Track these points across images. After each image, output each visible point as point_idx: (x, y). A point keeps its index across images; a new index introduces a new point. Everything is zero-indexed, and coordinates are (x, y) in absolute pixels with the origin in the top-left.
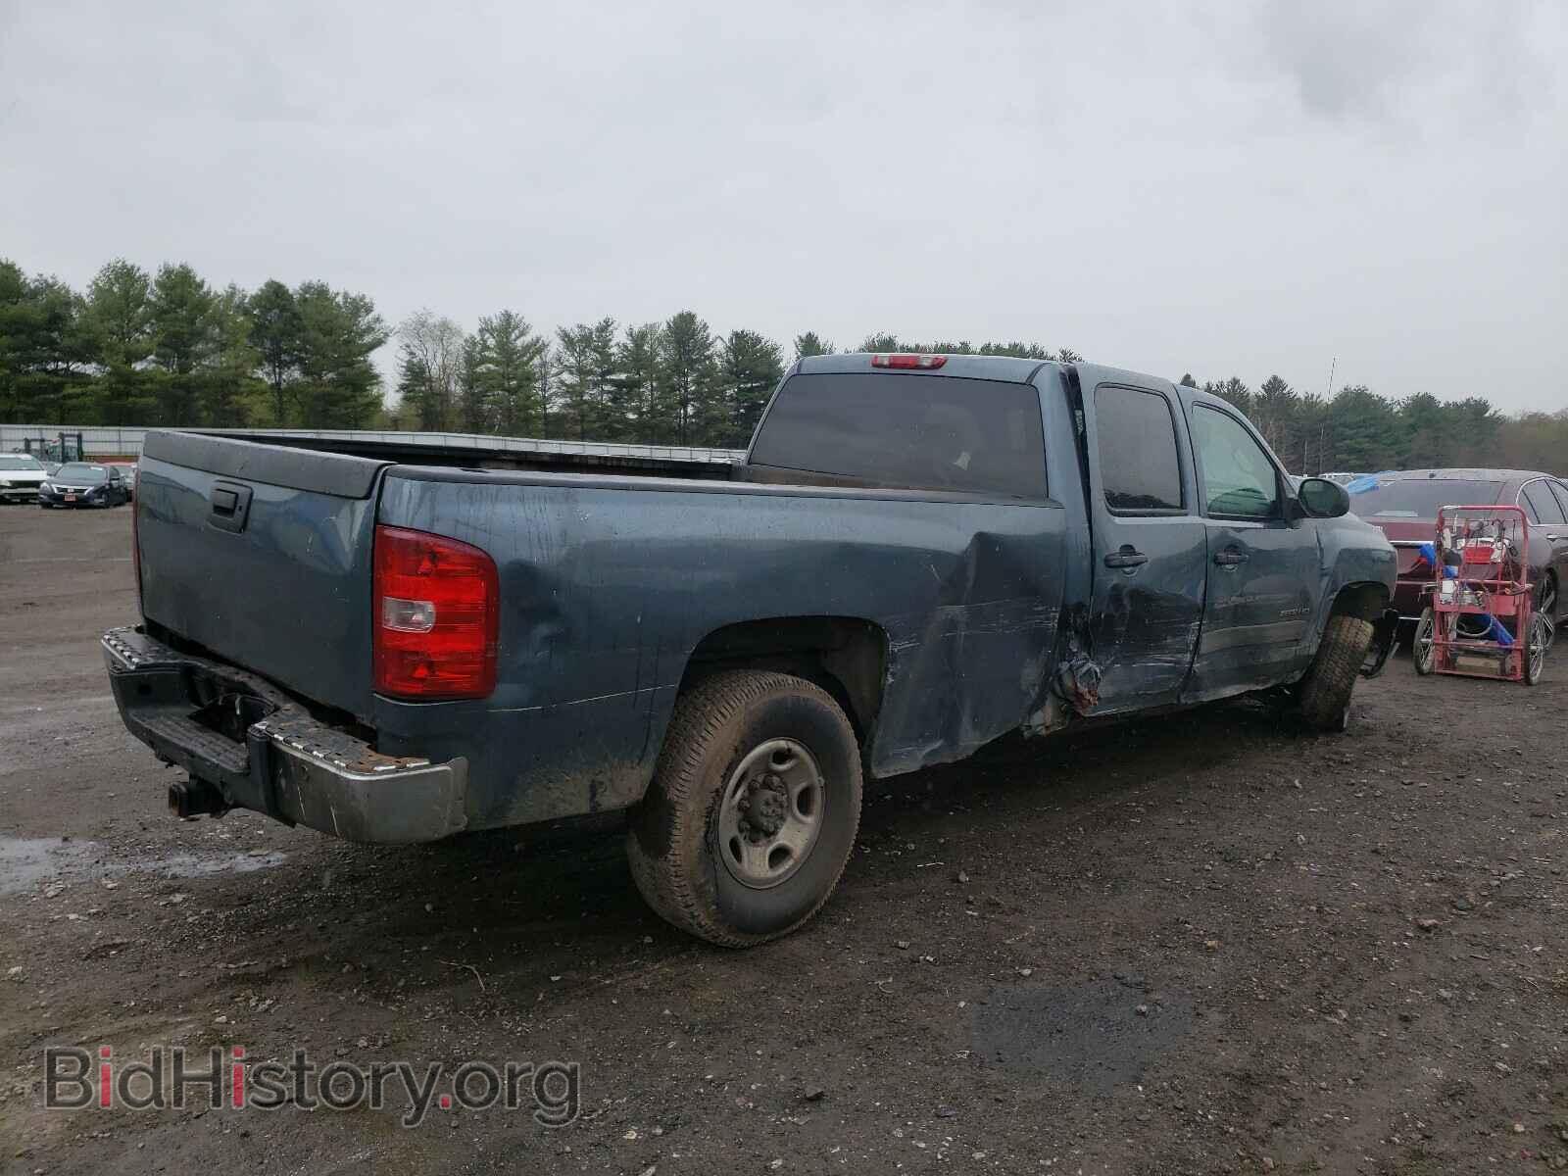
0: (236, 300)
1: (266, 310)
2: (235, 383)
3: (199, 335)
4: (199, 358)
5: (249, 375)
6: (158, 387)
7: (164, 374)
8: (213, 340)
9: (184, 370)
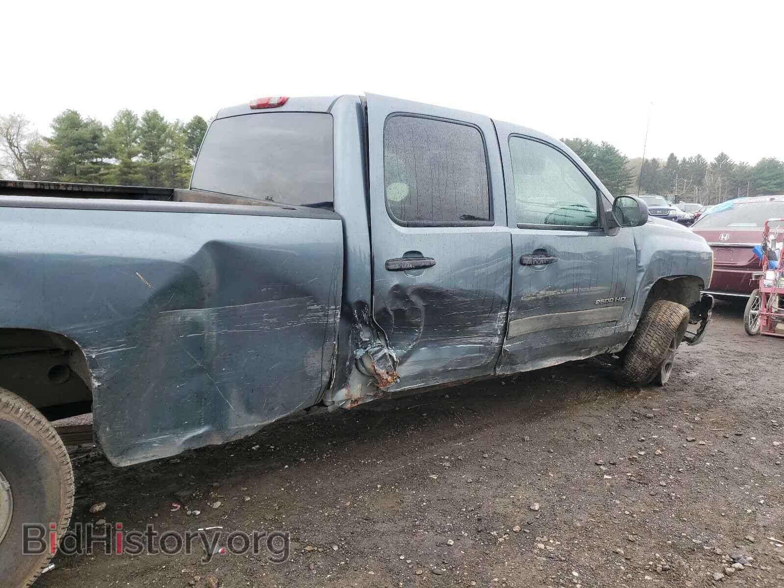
0: (180, 125)
1: (194, 130)
2: (180, 166)
3: (162, 143)
4: (162, 155)
5: (187, 162)
6: (142, 169)
7: (145, 163)
8: (169, 146)
9: (155, 160)
